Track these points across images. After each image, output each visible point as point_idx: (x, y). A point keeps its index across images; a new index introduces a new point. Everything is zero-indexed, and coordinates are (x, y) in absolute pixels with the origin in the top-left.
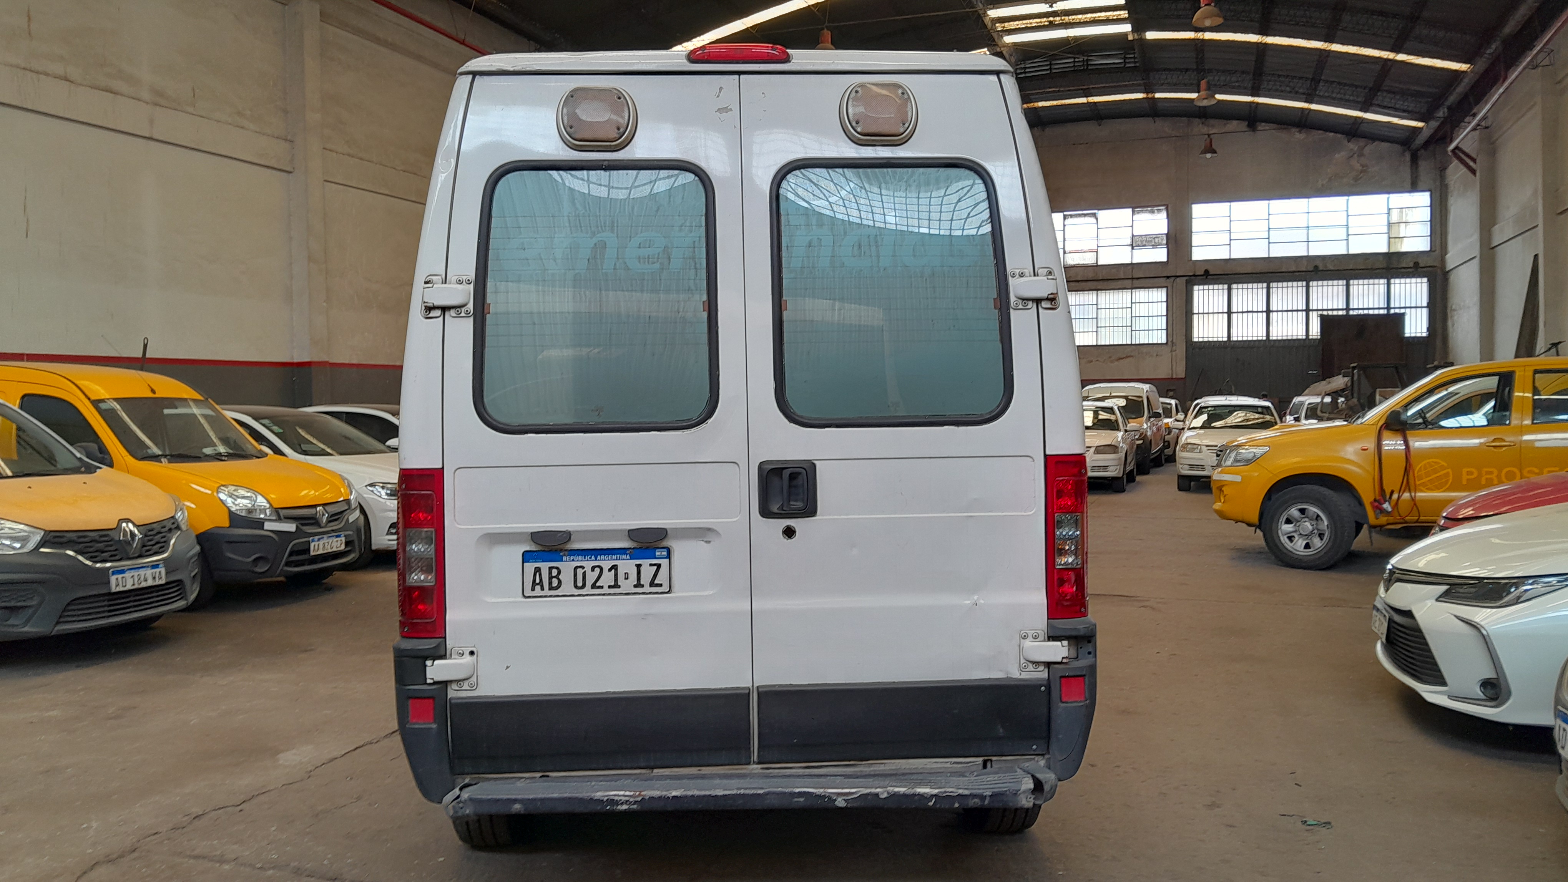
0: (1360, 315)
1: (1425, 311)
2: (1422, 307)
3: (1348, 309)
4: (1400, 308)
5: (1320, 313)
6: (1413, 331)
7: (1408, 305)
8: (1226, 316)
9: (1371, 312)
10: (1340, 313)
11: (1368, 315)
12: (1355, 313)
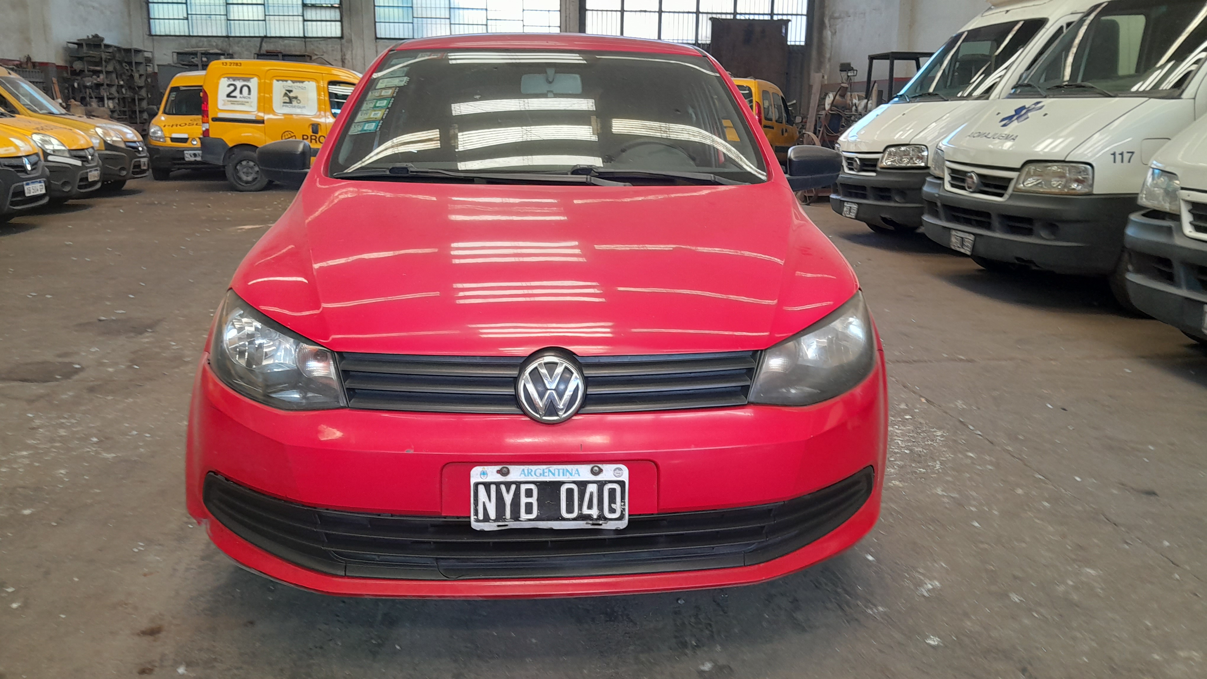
0: (749, 19)
1: (804, 18)
2: (802, 15)
3: (735, 13)
4: (783, 15)
5: (710, 16)
6: (793, 39)
7: (790, 12)
8: (619, 14)
9: (756, 17)
10: (729, 17)
11: (754, 20)
12: (742, 17)
